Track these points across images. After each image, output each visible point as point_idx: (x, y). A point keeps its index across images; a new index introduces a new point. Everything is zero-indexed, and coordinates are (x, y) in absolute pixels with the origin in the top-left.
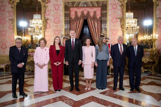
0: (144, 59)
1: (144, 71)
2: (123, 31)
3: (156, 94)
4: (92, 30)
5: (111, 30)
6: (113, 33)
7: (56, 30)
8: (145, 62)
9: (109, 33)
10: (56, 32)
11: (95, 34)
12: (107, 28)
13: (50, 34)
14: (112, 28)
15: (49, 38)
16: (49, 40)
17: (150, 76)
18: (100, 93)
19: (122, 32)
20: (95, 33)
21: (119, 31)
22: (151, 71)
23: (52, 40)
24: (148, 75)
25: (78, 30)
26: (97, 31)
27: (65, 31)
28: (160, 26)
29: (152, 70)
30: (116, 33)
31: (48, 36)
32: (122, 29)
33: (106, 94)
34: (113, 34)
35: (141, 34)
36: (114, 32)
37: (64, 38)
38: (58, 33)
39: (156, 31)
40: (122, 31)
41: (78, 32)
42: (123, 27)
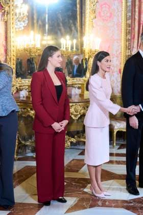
1: (69, 143)
2: (6, 22)
28: (100, 13)
32: (4, 14)
39: (93, 26)
42: (7, 9)
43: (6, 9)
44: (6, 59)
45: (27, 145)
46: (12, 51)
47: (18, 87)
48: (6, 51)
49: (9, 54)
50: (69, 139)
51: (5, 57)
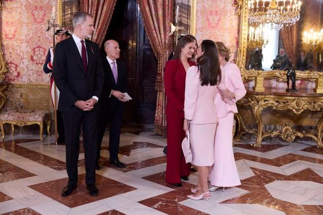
0: (294, 104)
1: (294, 138)
2: (240, 16)
3: (300, 208)
4: (147, 8)
5: (203, 11)
6: (208, 20)
7: (36, 4)
8: (297, 110)
9: (197, 21)
10: (36, 13)
11: (156, 23)
12: (191, 4)
13: (18, 17)
14: (207, 7)
15: (16, 31)
16: (14, 35)
17: (309, 151)
18: (141, 202)
19: (237, 20)
20: (155, 19)
21: (229, 14)
22: (314, 137)
23: (23, 37)
24: (305, 150)
25: (105, 7)
26: (160, 12)
27: (64, 11)
29: (317, 136)
30: (219, 20)
31: (13, 23)
33: (156, 206)
34: (209, 24)
35: (312, 25)
36: (214, 19)
37: (58, 31)
38: (41, 17)
40: (237, 17)
41: (103, 16)
43: (240, 4)
44: (237, 50)
45: (251, 134)
46: (243, 43)
47: (246, 78)
48: (238, 43)
49: (240, 46)
50: (294, 133)
51: (236, 49)
